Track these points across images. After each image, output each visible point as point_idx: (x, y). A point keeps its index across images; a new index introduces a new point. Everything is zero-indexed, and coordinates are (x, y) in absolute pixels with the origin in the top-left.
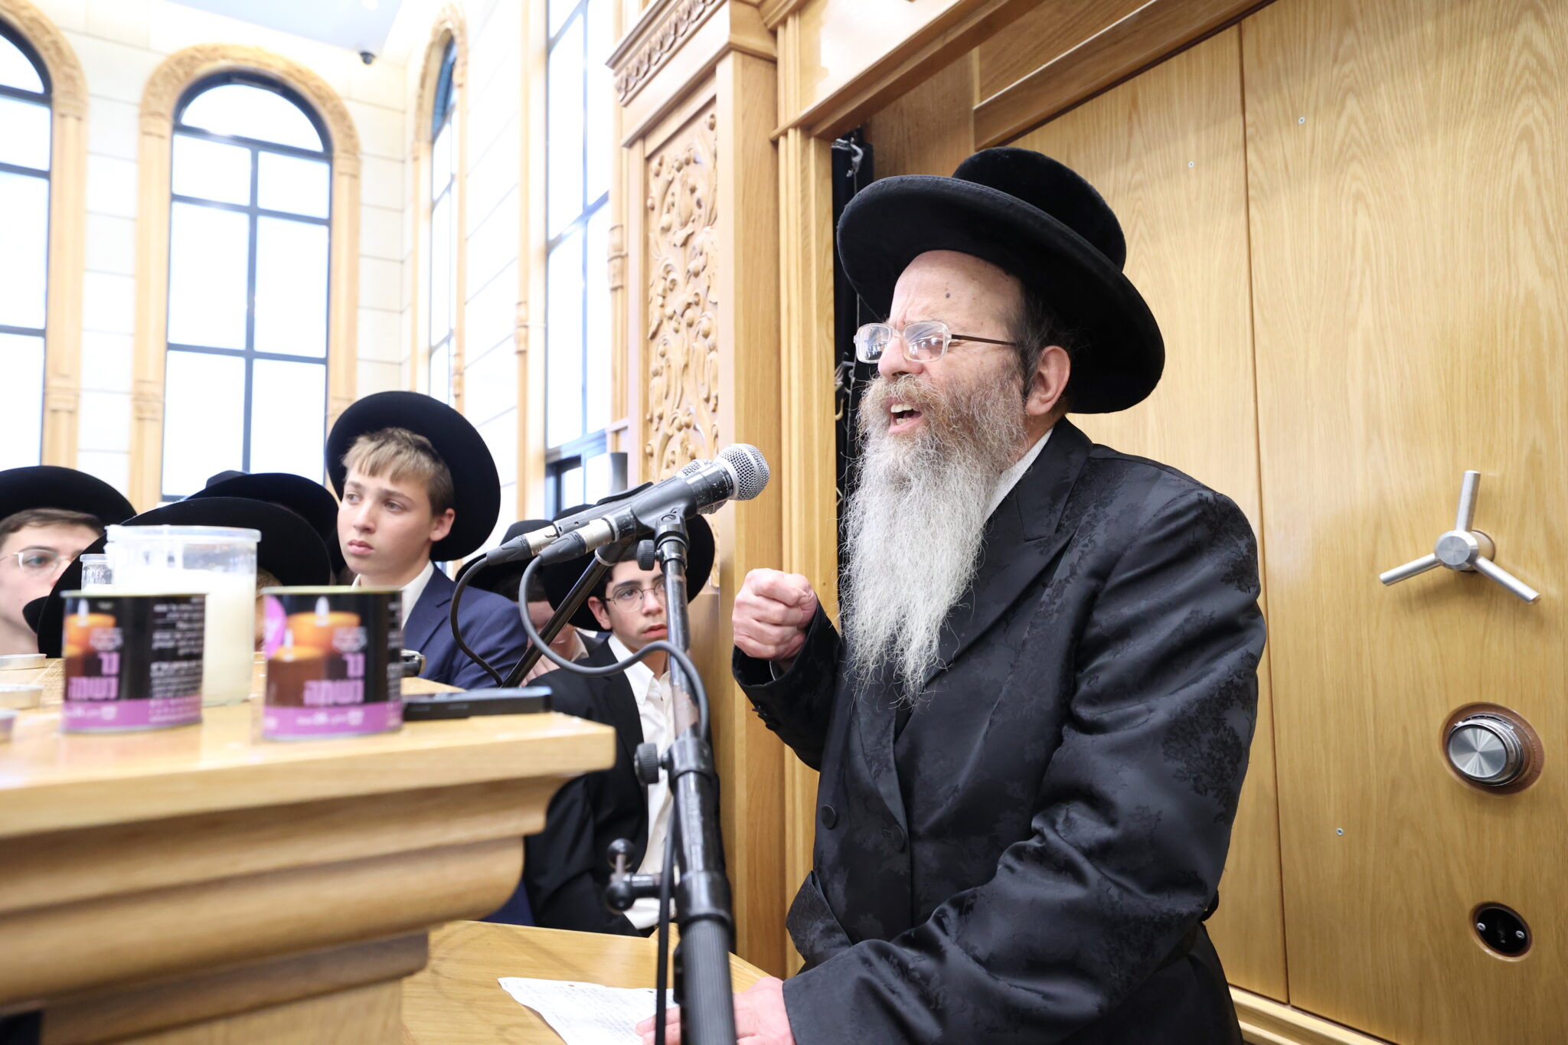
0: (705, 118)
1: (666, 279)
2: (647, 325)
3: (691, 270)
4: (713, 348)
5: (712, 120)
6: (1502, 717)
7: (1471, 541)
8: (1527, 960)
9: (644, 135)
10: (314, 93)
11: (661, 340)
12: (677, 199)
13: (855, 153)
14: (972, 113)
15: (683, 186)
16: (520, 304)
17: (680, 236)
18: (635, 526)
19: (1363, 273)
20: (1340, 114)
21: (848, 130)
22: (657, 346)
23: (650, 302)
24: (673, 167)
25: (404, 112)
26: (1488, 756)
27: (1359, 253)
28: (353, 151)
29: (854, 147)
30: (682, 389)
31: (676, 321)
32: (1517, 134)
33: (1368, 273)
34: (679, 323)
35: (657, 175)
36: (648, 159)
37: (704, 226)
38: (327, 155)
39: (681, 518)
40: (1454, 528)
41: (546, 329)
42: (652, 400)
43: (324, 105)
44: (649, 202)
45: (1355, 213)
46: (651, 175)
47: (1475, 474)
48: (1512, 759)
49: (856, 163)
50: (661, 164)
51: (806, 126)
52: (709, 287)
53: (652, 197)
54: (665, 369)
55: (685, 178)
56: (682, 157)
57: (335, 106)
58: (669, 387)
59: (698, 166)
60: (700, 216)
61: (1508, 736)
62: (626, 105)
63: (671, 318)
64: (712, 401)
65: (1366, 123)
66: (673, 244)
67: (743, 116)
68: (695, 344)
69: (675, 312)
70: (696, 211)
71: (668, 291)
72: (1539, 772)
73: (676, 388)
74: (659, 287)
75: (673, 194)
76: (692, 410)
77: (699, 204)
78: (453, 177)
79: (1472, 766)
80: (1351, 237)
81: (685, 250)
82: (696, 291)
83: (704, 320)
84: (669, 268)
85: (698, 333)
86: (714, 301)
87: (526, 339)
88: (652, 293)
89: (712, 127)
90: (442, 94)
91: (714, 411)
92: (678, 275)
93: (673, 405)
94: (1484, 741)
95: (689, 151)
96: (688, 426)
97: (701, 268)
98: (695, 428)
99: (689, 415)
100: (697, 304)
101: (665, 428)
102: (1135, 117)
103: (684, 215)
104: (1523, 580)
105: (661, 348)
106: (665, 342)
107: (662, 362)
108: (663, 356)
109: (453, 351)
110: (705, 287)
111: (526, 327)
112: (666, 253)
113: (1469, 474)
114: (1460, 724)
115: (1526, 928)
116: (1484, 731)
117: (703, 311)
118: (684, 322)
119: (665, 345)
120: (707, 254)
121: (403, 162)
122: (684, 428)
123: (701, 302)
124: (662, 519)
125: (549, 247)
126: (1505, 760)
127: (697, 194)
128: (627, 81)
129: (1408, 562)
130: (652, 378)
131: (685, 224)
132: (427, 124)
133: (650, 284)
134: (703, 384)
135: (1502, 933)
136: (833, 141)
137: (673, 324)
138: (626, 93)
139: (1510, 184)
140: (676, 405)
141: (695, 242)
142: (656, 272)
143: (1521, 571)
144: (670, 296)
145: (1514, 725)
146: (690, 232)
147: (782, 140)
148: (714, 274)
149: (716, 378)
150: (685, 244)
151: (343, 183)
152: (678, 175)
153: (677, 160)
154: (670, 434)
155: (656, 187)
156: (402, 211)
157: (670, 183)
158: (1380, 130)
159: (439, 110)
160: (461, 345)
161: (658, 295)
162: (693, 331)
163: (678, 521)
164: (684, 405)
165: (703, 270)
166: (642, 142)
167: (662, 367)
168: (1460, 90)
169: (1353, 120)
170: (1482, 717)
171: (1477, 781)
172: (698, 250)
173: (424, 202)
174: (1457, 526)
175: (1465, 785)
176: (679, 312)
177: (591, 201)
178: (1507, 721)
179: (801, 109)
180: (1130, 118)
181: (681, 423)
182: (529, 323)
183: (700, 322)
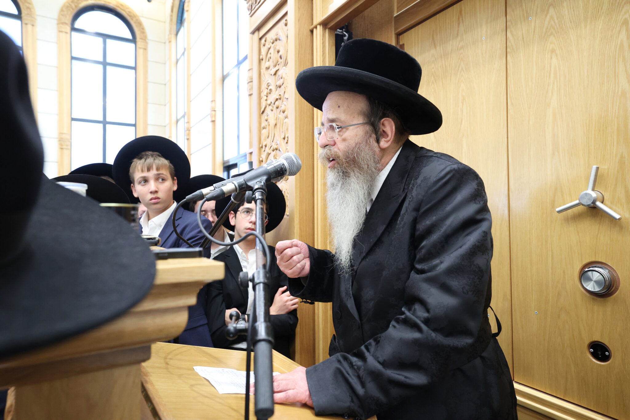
0: (283, 21)
1: (268, 89)
2: (260, 108)
3: (278, 85)
4: (286, 117)
5: (286, 22)
6: (603, 267)
7: (594, 195)
8: (609, 364)
9: (258, 29)
10: (128, 14)
11: (266, 114)
12: (272, 56)
13: (345, 36)
14: (394, 18)
15: (274, 50)
16: (212, 101)
17: (273, 71)
18: (245, 186)
19: (554, 83)
20: (546, 16)
21: (342, 26)
22: (264, 117)
23: (261, 99)
24: (270, 42)
25: (165, 22)
26: (597, 282)
27: (552, 75)
28: (145, 38)
29: (345, 33)
30: (274, 134)
31: (272, 106)
32: (621, 22)
33: (555, 83)
34: (273, 107)
35: (264, 45)
36: (261, 39)
37: (283, 67)
38: (134, 40)
39: (264, 183)
40: (587, 190)
41: (223, 112)
42: (262, 139)
43: (132, 19)
44: (261, 57)
45: (551, 58)
46: (262, 46)
47: (597, 167)
48: (607, 283)
49: (345, 40)
50: (265, 41)
51: (325, 24)
52: (285, 92)
53: (262, 55)
54: (267, 126)
55: (275, 47)
56: (274, 38)
57: (137, 20)
58: (269, 133)
59: (281, 41)
60: (281, 62)
61: (606, 274)
62: (251, 16)
63: (270, 105)
64: (286, 139)
65: (557, 19)
66: (270, 74)
67: (299, 20)
68: (279, 116)
69: (271, 102)
70: (280, 60)
71: (269, 94)
72: (618, 289)
73: (272, 134)
74: (265, 92)
75: (270, 53)
76: (278, 143)
77: (281, 57)
78: (185, 49)
79: (591, 286)
80: (549, 67)
81: (275, 76)
82: (279, 94)
83: (283, 105)
84: (269, 84)
85: (281, 111)
86: (287, 97)
87: (215, 116)
88: (262, 95)
89: (286, 25)
90: (180, 15)
91: (287, 143)
92: (272, 87)
93: (271, 141)
94: (596, 276)
95: (277, 35)
96: (277, 149)
97: (282, 84)
98: (279, 150)
99: (277, 144)
100: (280, 99)
101: (268, 150)
102: (461, 19)
103: (275, 62)
104: (615, 211)
105: (266, 118)
106: (267, 115)
107: (266, 123)
108: (267, 120)
109: (186, 121)
110: (283, 92)
111: (215, 111)
112: (268, 78)
113: (594, 167)
114: (587, 270)
115: (610, 352)
116: (596, 272)
117: (283, 102)
118: (275, 106)
119: (267, 116)
120: (284, 78)
121: (165, 43)
122: (275, 150)
123: (282, 98)
124: (256, 183)
125: (224, 78)
126: (604, 284)
127: (280, 53)
128: (252, 6)
129: (568, 203)
130: (262, 130)
131: (275, 66)
132: (174, 27)
133: (262, 91)
134: (283, 132)
135: (600, 353)
136: (336, 30)
137: (271, 107)
138: (251, 11)
139: (617, 44)
140: (272, 141)
141: (279, 73)
142: (264, 86)
143: (614, 207)
144: (269, 96)
145: (608, 270)
146: (277, 69)
147: (315, 30)
148: (287, 86)
149: (287, 129)
150: (275, 74)
151: (140, 52)
152: (273, 45)
153: (272, 39)
154: (270, 152)
155: (264, 50)
156: (165, 64)
157: (269, 49)
158: (563, 22)
159: (179, 21)
160: (189, 118)
161: (265, 95)
162: (278, 110)
163: (262, 184)
164: (274, 141)
165: (282, 85)
166: (258, 32)
167: (266, 125)
168: (598, 4)
169: (552, 18)
170: (596, 267)
171: (592, 293)
172: (280, 77)
173: (174, 60)
174: (589, 189)
175: (588, 294)
176: (273, 102)
177: (241, 58)
178: (606, 268)
179: (322, 17)
180: (459, 18)
181: (274, 148)
182: (216, 109)
183: (281, 106)
